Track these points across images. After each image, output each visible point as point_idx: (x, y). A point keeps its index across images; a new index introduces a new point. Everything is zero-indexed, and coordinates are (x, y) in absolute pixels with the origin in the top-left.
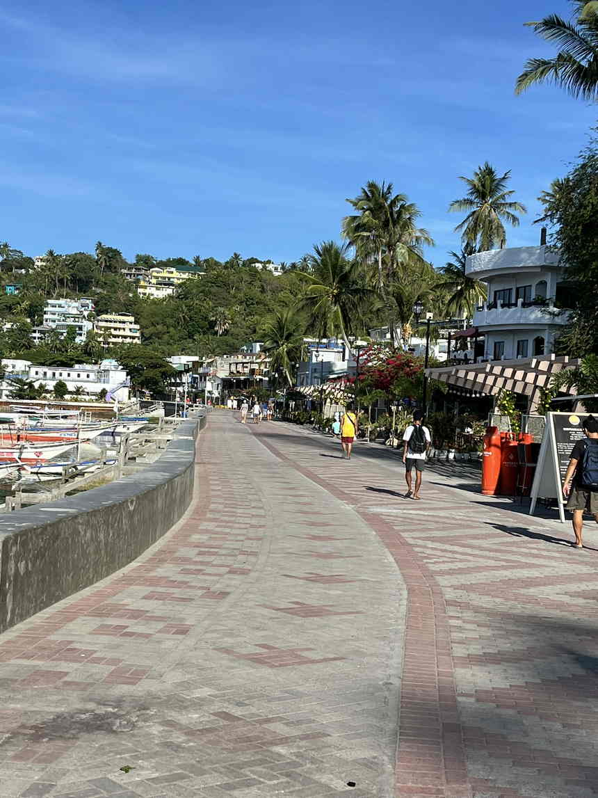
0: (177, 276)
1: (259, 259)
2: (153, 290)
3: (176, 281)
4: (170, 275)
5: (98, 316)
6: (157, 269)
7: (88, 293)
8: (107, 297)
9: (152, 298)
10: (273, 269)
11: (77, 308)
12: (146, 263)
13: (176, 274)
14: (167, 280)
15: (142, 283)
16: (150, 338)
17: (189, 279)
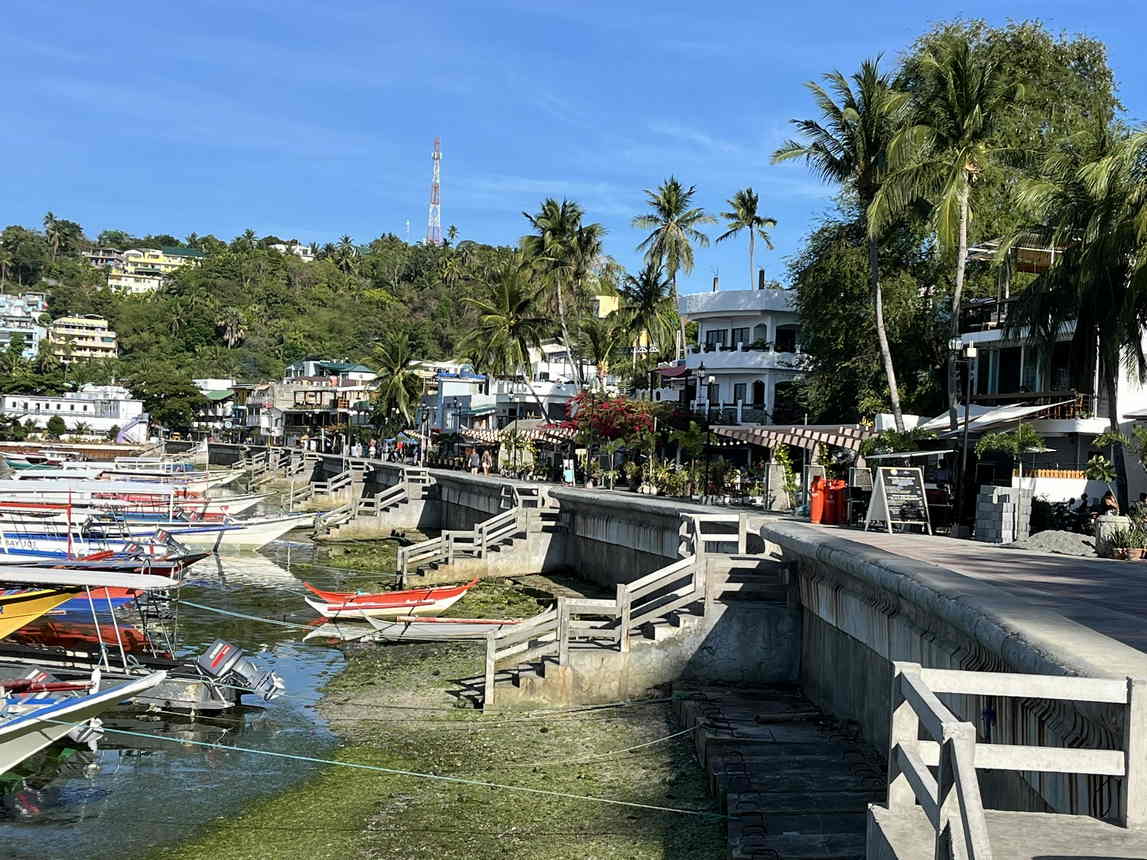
0: (165, 262)
1: (280, 239)
2: (130, 282)
3: (163, 268)
4: (154, 261)
5: (55, 319)
6: (133, 251)
7: (36, 286)
8: (66, 292)
9: (129, 293)
10: (301, 253)
11: (22, 307)
12: (118, 242)
13: (163, 259)
14: (150, 267)
15: (114, 272)
16: (131, 350)
17: (184, 266)
